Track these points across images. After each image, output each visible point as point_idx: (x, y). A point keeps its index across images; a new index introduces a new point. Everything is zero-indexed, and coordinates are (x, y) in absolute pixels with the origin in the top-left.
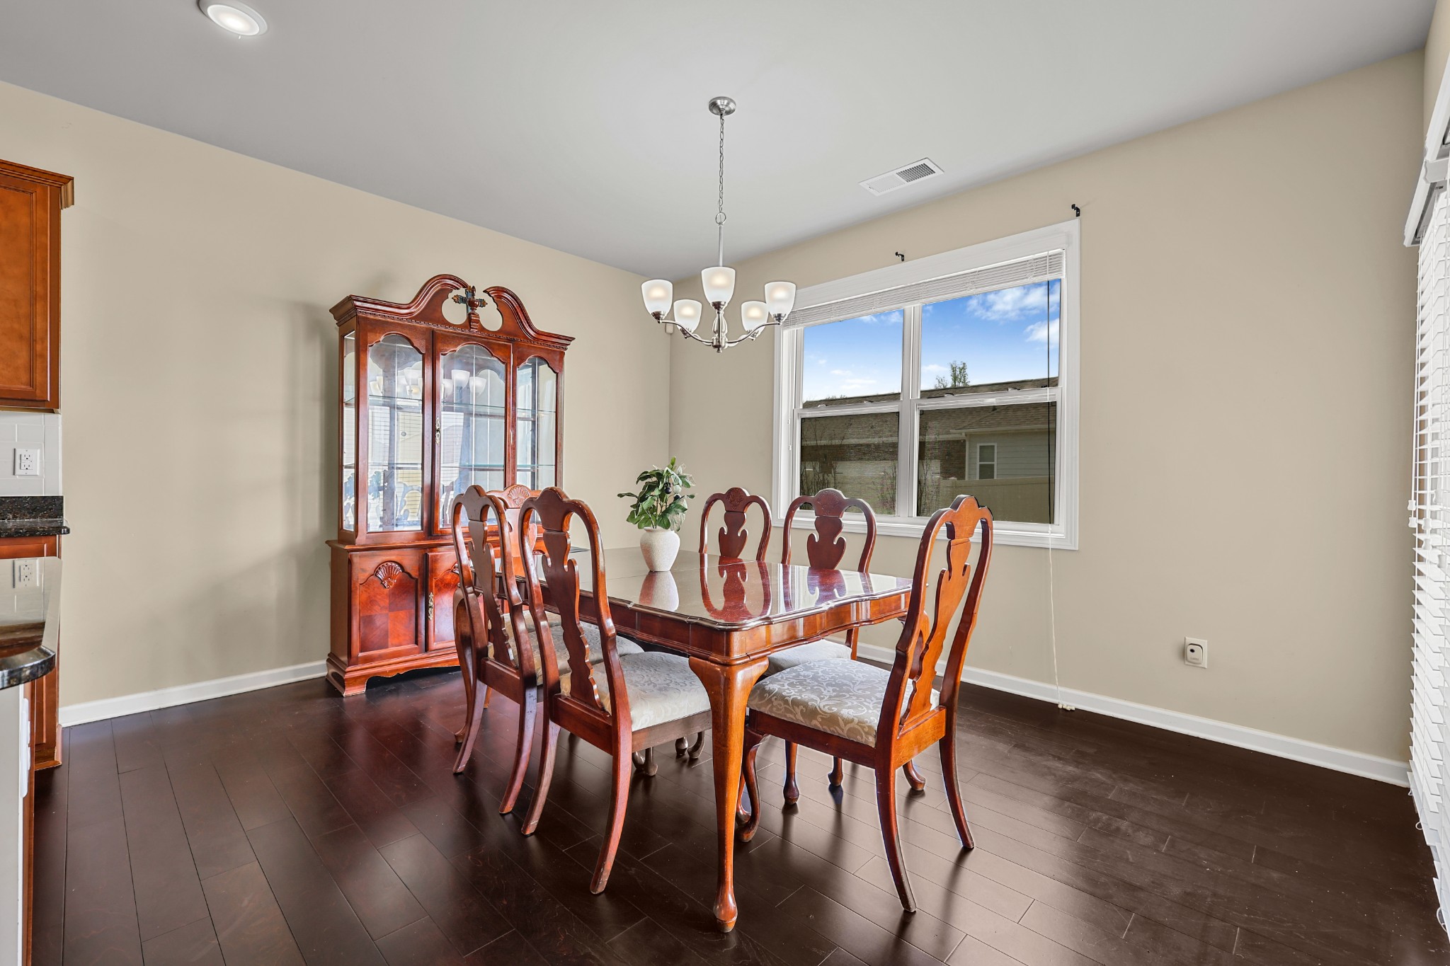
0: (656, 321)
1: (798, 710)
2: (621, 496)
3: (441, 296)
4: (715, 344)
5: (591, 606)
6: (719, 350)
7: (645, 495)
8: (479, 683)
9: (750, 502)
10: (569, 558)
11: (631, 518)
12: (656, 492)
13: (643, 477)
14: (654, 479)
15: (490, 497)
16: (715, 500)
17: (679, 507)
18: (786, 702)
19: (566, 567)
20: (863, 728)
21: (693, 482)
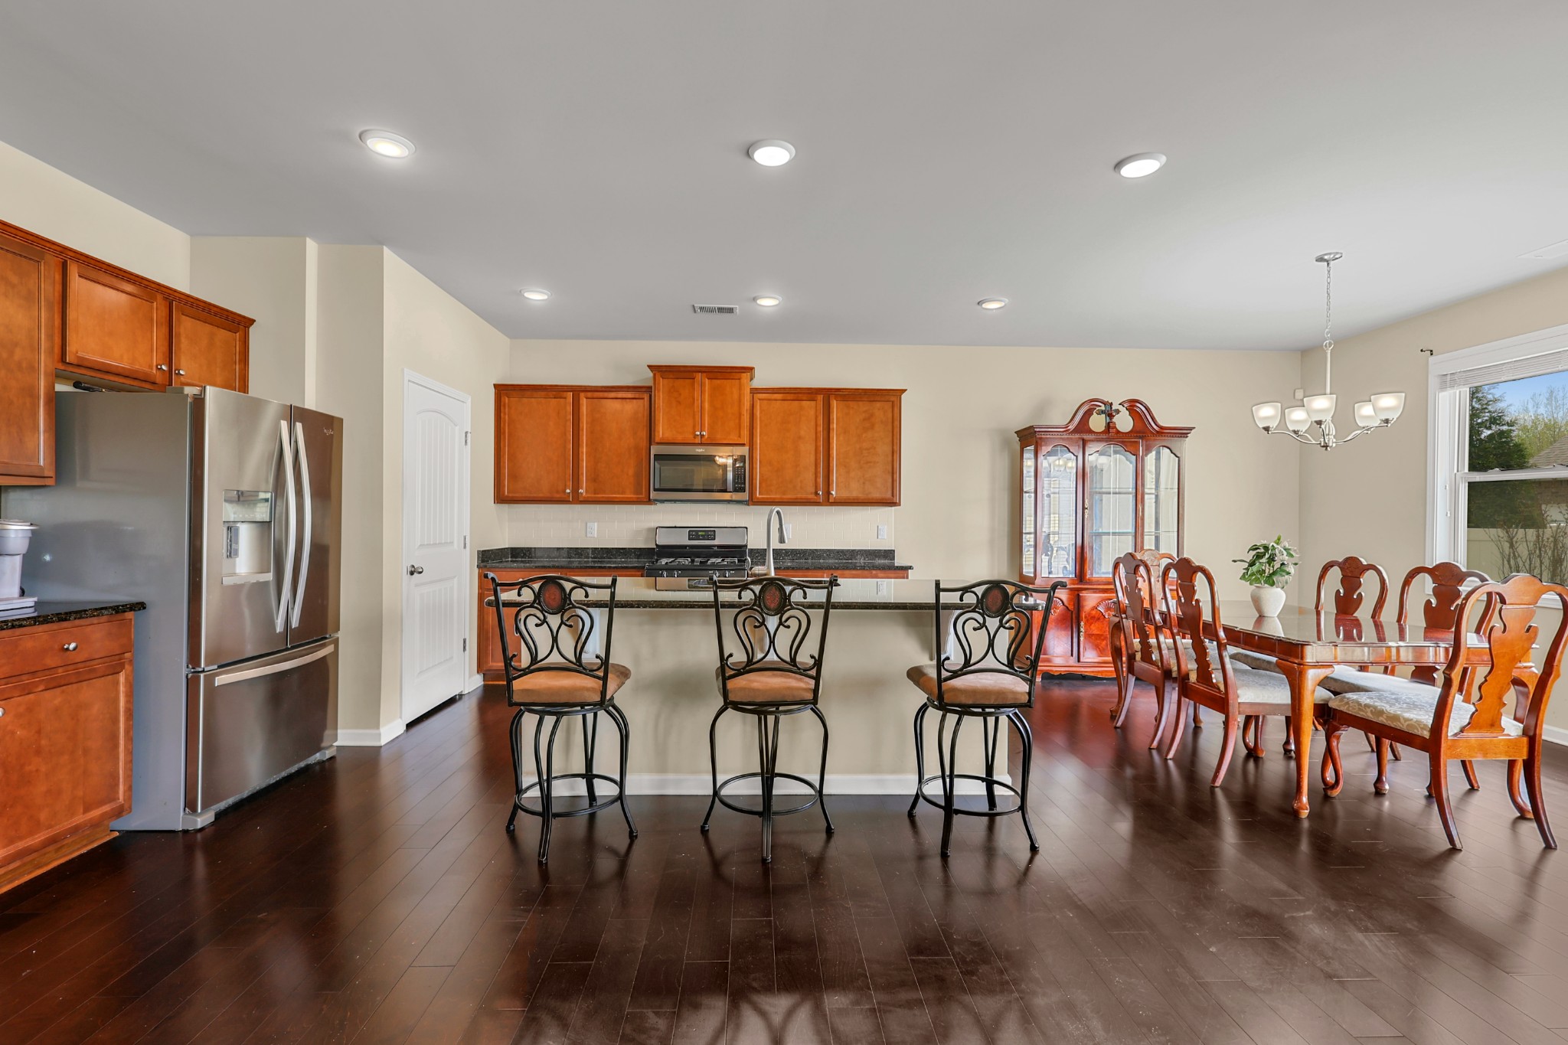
0: (1266, 432)
1: (1369, 710)
2: (1235, 561)
3: (1088, 414)
4: (1322, 444)
5: (1211, 630)
6: (1326, 449)
7: (1254, 561)
8: (1130, 675)
9: (1368, 570)
10: (1196, 598)
11: (1243, 577)
12: (1264, 560)
13: (1255, 548)
14: (1262, 550)
15: (1141, 560)
16: (1332, 566)
17: (1284, 571)
18: (1360, 705)
19: (1194, 603)
20: (1419, 725)
21: (1297, 553)
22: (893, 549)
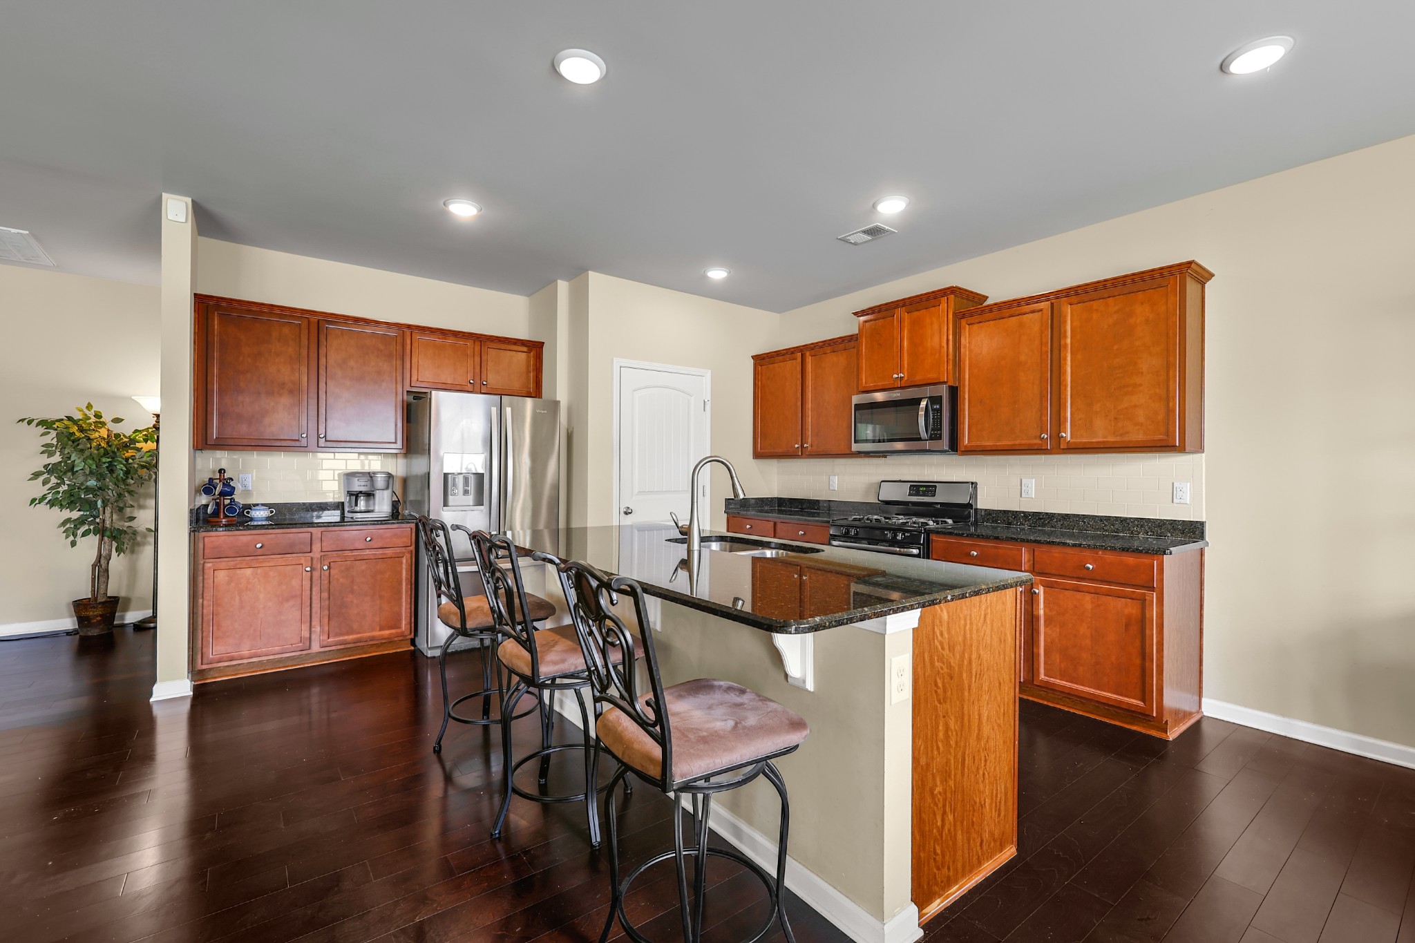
22: (1204, 520)
